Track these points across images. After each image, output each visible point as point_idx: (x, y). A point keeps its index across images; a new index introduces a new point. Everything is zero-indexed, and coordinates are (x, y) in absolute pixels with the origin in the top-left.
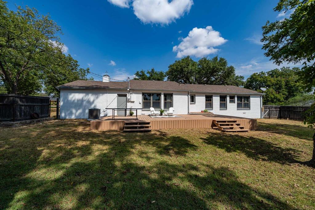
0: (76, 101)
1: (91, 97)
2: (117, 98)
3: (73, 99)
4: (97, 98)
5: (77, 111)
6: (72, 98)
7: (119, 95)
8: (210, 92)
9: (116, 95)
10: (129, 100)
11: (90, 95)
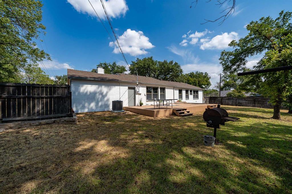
0: (88, 93)
1: (104, 89)
2: (128, 90)
3: (86, 91)
4: (110, 90)
5: (89, 104)
6: (85, 89)
7: (129, 88)
8: (181, 87)
9: (127, 88)
10: (138, 92)
11: (103, 87)
